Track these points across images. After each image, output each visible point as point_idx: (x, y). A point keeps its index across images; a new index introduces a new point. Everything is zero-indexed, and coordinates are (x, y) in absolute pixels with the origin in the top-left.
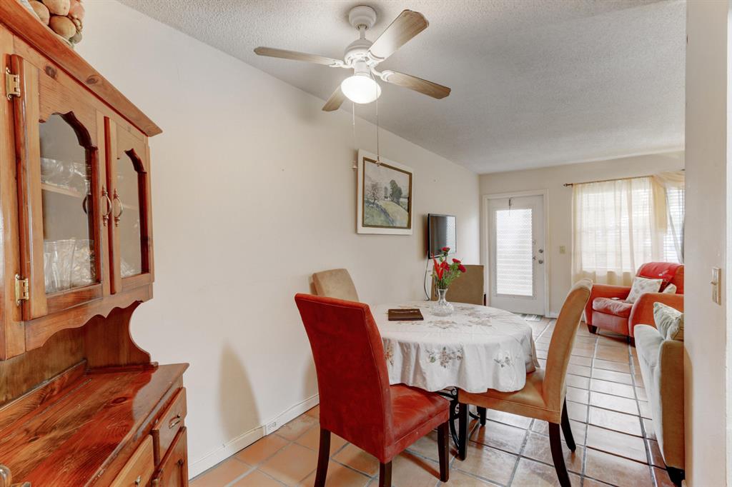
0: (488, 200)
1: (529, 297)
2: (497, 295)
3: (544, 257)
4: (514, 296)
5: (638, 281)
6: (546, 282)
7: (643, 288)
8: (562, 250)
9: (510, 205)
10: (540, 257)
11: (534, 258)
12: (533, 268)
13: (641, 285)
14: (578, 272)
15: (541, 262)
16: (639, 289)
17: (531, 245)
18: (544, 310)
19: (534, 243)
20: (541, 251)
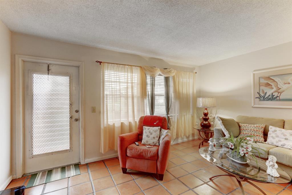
0: (24, 61)
1: (66, 151)
2: (33, 157)
3: (80, 115)
4: (52, 153)
5: (147, 129)
6: (82, 136)
7: (151, 134)
8: (94, 110)
9: (48, 70)
10: (76, 115)
11: (71, 118)
12: (71, 126)
13: (150, 132)
14: (105, 125)
15: (77, 120)
16: (149, 134)
17: (68, 106)
18: (80, 159)
19: (71, 105)
20: (77, 111)
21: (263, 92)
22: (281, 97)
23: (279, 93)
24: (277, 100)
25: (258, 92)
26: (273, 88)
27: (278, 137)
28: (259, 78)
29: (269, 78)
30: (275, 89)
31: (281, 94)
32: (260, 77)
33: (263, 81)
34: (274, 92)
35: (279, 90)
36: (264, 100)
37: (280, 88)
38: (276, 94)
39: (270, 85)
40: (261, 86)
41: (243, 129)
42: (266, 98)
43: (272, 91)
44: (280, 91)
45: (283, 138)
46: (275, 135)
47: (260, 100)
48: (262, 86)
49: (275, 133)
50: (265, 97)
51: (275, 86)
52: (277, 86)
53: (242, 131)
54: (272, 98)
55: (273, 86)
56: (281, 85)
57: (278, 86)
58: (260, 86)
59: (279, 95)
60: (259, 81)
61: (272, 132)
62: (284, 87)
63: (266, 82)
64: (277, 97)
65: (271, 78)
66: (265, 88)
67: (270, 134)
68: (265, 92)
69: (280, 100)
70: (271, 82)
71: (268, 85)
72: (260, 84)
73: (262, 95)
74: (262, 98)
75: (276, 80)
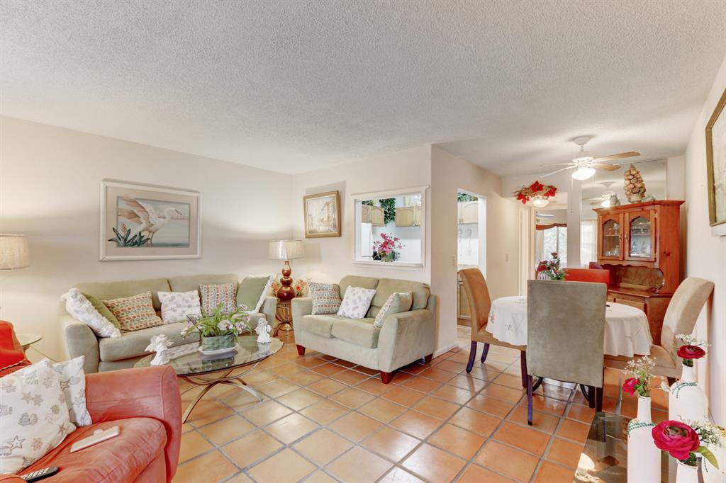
21: (124, 228)
22: (154, 241)
23: (150, 232)
24: (148, 246)
25: (114, 229)
26: (141, 223)
27: (179, 306)
28: (118, 198)
29: (134, 202)
30: (144, 225)
31: (155, 234)
32: (119, 195)
33: (124, 206)
34: (143, 231)
35: (150, 226)
36: (125, 245)
37: (152, 225)
38: (146, 234)
39: (137, 216)
40: (120, 215)
41: (122, 310)
42: (129, 241)
43: (140, 228)
44: (152, 228)
45: (185, 307)
46: (175, 305)
47: (119, 245)
48: (124, 215)
49: (175, 300)
50: (128, 239)
51: (145, 220)
52: (147, 218)
53: (123, 314)
54: (139, 242)
55: (142, 220)
56: (154, 219)
57: (150, 220)
58: (118, 215)
59: (150, 237)
60: (117, 205)
61: (170, 301)
62: (158, 222)
63: (130, 208)
64: (148, 239)
65: (140, 203)
66: (129, 221)
67: (166, 306)
68: (128, 229)
69: (152, 245)
70: (139, 211)
71: (133, 215)
72: (118, 210)
73: (123, 234)
74: (122, 241)
75: (147, 210)
